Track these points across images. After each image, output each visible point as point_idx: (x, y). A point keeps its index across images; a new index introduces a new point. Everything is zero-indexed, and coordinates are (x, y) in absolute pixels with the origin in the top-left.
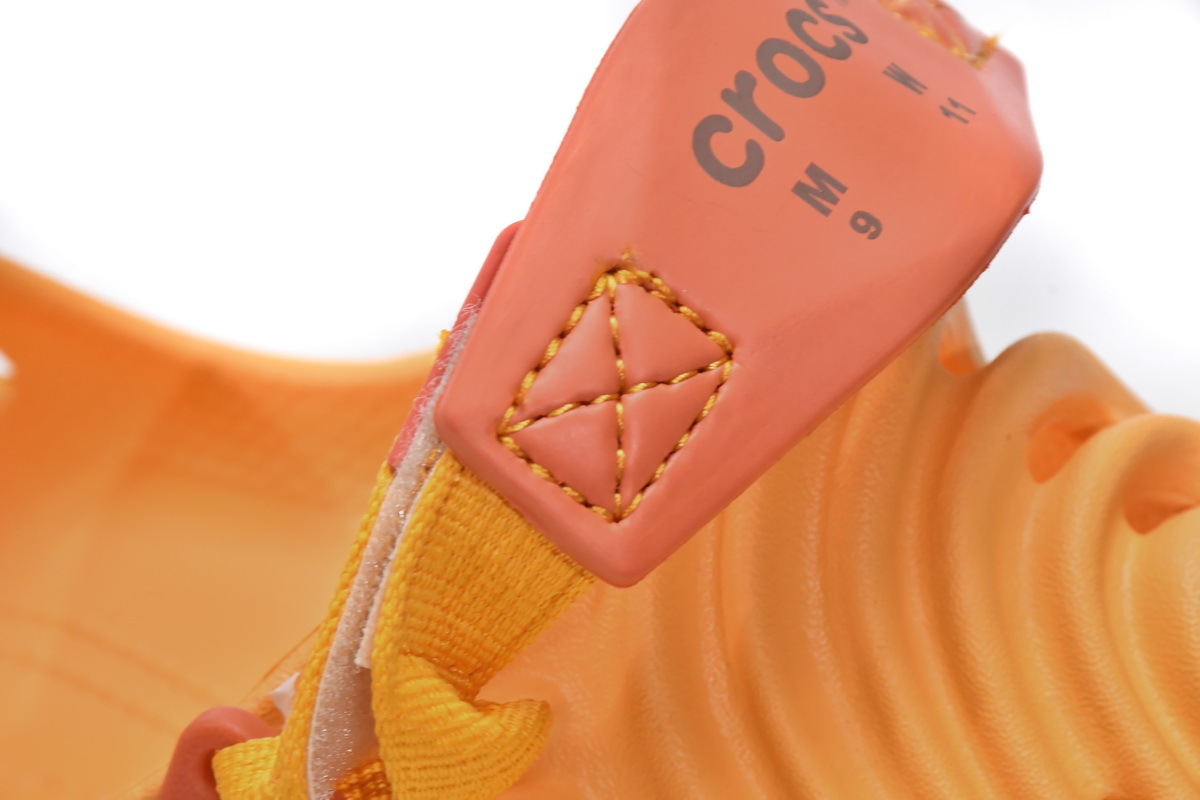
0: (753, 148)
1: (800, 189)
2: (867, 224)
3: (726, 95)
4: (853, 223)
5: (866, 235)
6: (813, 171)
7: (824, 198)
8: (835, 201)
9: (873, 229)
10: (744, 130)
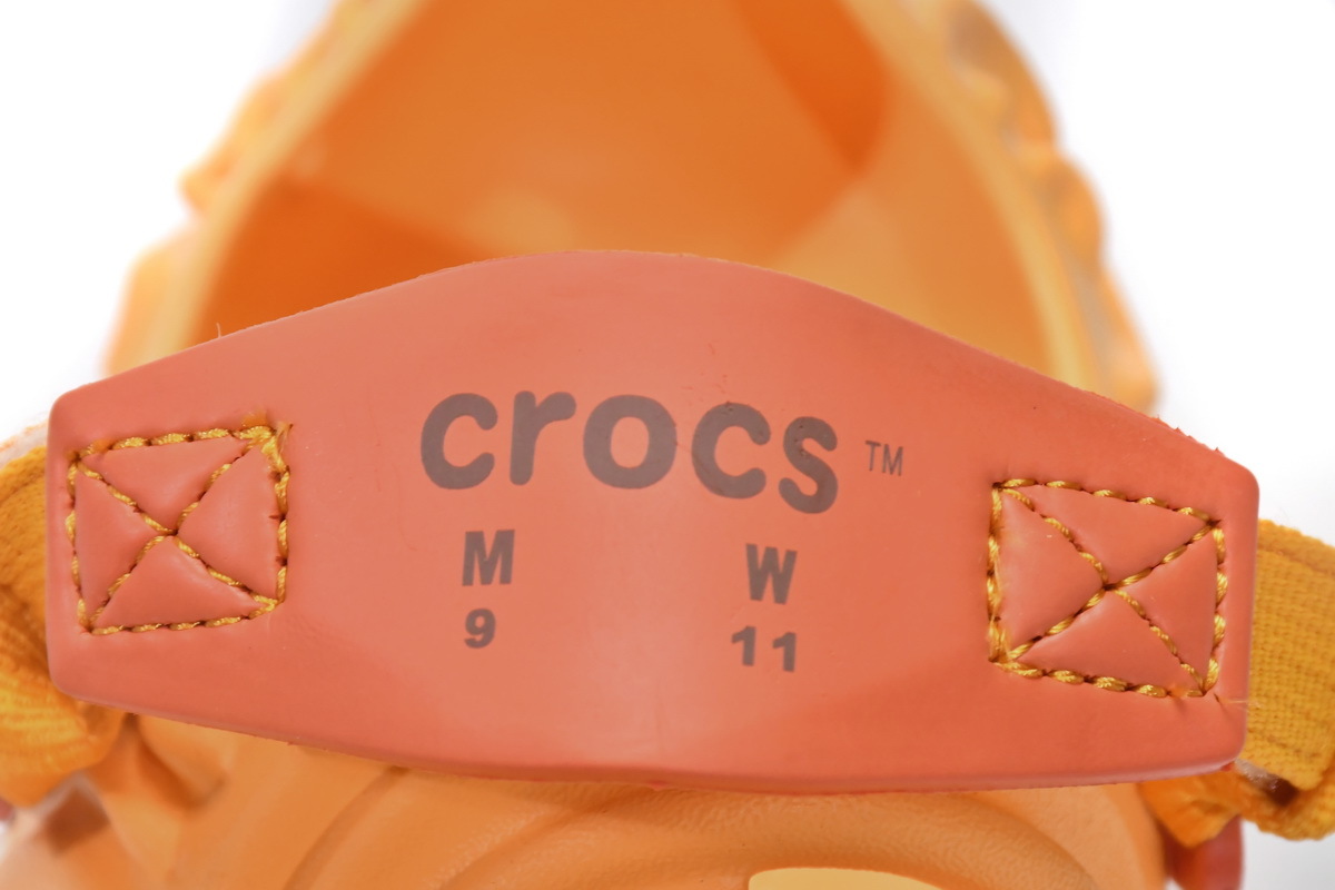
0: (484, 465)
1: (474, 540)
2: (481, 629)
3: (524, 399)
4: (474, 615)
5: (468, 636)
6: (505, 539)
7: (481, 569)
8: (486, 580)
9: (479, 638)
10: (499, 441)
